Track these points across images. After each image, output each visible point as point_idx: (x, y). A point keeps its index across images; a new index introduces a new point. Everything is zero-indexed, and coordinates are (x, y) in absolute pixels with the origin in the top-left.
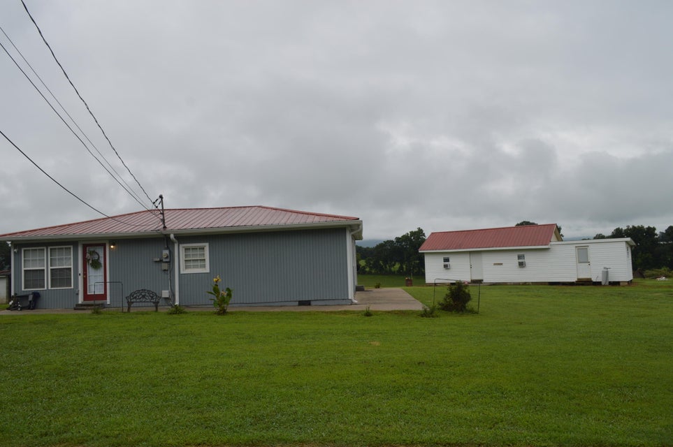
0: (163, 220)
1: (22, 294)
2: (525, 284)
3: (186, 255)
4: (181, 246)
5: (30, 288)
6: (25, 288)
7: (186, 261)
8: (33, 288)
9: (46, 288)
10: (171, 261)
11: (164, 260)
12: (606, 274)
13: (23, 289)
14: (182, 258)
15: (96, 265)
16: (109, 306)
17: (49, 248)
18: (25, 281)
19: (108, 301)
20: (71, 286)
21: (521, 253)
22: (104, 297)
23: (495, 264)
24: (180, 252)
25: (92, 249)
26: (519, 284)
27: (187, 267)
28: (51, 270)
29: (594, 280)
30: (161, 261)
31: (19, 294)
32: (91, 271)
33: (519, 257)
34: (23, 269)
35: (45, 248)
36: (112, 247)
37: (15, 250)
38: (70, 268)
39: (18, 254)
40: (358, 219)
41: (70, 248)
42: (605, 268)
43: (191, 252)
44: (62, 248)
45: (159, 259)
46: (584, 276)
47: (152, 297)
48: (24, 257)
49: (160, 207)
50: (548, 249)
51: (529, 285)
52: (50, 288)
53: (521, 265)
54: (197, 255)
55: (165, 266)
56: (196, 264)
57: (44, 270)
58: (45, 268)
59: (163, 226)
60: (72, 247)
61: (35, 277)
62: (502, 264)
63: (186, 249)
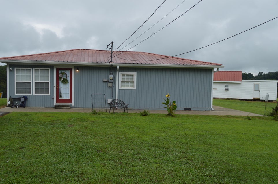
0: (111, 57)
1: (15, 98)
2: (227, 99)
3: (122, 79)
4: (120, 73)
5: (20, 93)
6: (17, 93)
7: (122, 82)
8: (22, 93)
9: (31, 94)
10: (114, 82)
11: (110, 81)
12: (268, 96)
13: (15, 94)
14: (120, 80)
15: (65, 81)
16: (74, 107)
17: (34, 69)
18: (17, 89)
19: (73, 104)
20: (49, 93)
21: (227, 84)
22: (70, 101)
24: (119, 76)
25: (63, 71)
26: (224, 99)
27: (122, 86)
28: (35, 83)
29: (261, 99)
30: (108, 81)
31: (13, 97)
32: (61, 85)
33: (226, 86)
34: (15, 81)
35: (31, 69)
36: (77, 71)
37: (11, 69)
38: (48, 83)
39: (12, 71)
40: (222, 65)
41: (48, 70)
42: (267, 94)
43: (125, 77)
44: (43, 70)
45: (106, 80)
46: (256, 97)
47: (121, 104)
48: (16, 74)
49: (111, 50)
50: (241, 83)
51: (229, 100)
52: (34, 94)
53: (227, 90)
54: (129, 79)
55: (110, 84)
56: (127, 84)
57: (30, 83)
58: (31, 81)
59: (110, 60)
60: (50, 69)
61: (24, 86)
62: (217, 89)
63: (122, 75)
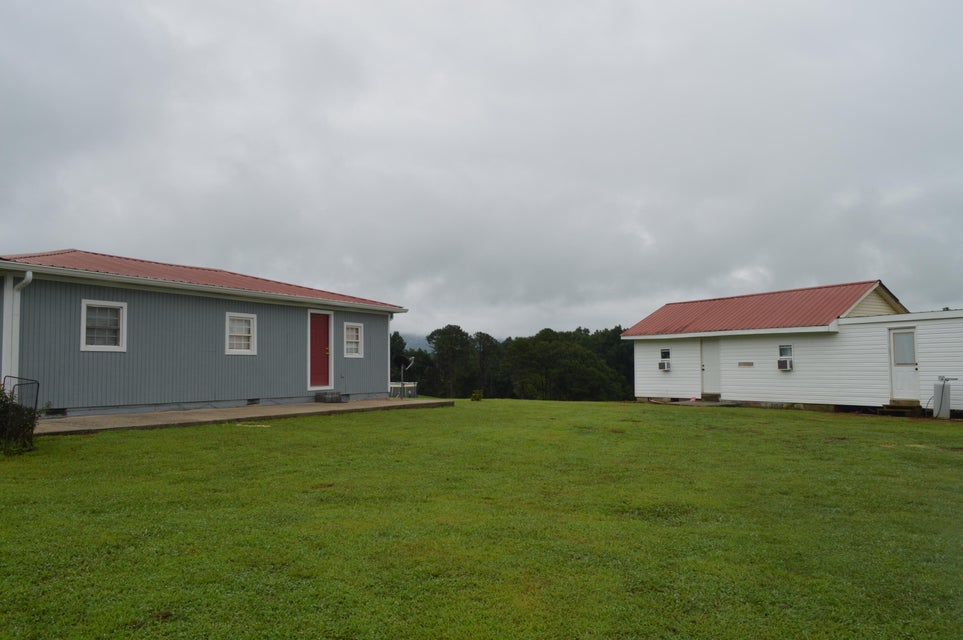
2: (792, 406)
12: (944, 390)
23: (741, 364)
42: (942, 378)
46: (904, 394)
62: (751, 364)
